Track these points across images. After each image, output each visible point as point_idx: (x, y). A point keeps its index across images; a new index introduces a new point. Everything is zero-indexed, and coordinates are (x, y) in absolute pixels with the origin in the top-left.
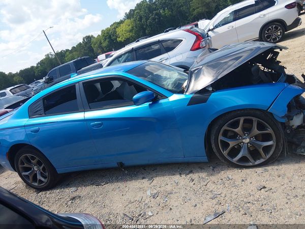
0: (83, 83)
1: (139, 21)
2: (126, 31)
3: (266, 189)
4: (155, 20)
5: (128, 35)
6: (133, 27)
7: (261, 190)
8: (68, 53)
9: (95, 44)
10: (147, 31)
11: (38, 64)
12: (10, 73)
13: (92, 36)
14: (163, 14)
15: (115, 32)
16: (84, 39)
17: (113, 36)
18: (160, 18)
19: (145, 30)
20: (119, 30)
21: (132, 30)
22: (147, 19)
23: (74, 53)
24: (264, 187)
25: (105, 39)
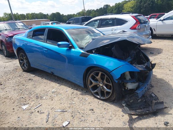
0: (49, 29)
1: (139, 3)
2: (129, 7)
3: (93, 111)
4: (150, 5)
5: (130, 9)
6: (134, 6)
7: (90, 110)
8: (93, 12)
9: (109, 11)
10: (142, 10)
11: (77, 14)
12: (63, 14)
13: (109, 5)
14: (156, 2)
15: (123, 6)
16: (104, 6)
17: (121, 8)
18: (153, 4)
19: (141, 9)
20: (125, 6)
21: (133, 7)
22: (145, 3)
23: (96, 13)
24: (93, 110)
25: (116, 9)
